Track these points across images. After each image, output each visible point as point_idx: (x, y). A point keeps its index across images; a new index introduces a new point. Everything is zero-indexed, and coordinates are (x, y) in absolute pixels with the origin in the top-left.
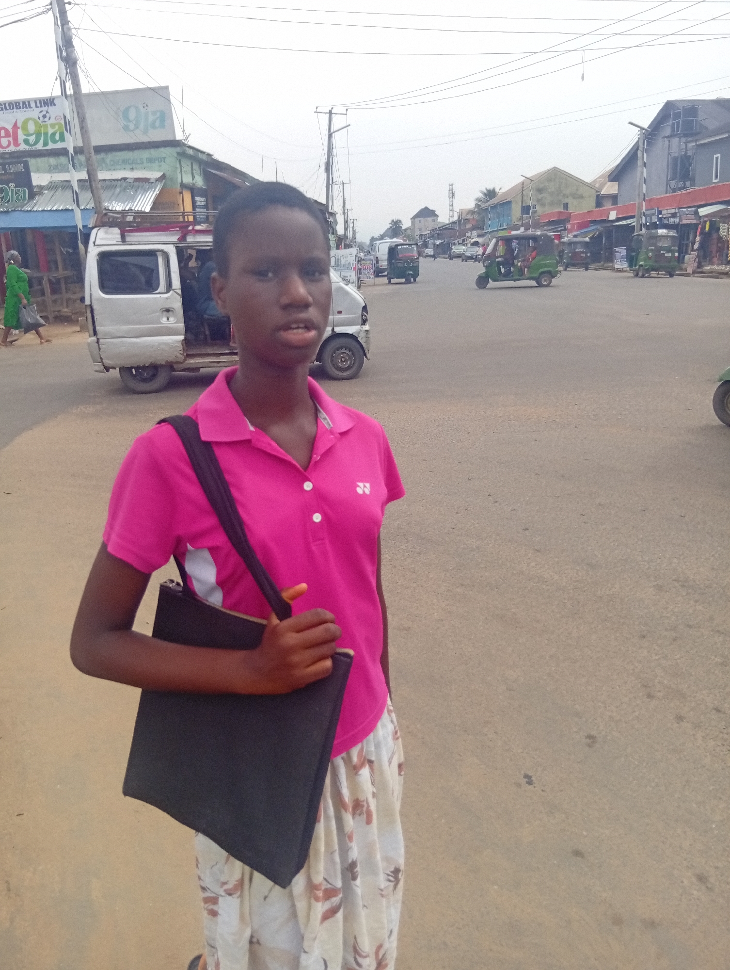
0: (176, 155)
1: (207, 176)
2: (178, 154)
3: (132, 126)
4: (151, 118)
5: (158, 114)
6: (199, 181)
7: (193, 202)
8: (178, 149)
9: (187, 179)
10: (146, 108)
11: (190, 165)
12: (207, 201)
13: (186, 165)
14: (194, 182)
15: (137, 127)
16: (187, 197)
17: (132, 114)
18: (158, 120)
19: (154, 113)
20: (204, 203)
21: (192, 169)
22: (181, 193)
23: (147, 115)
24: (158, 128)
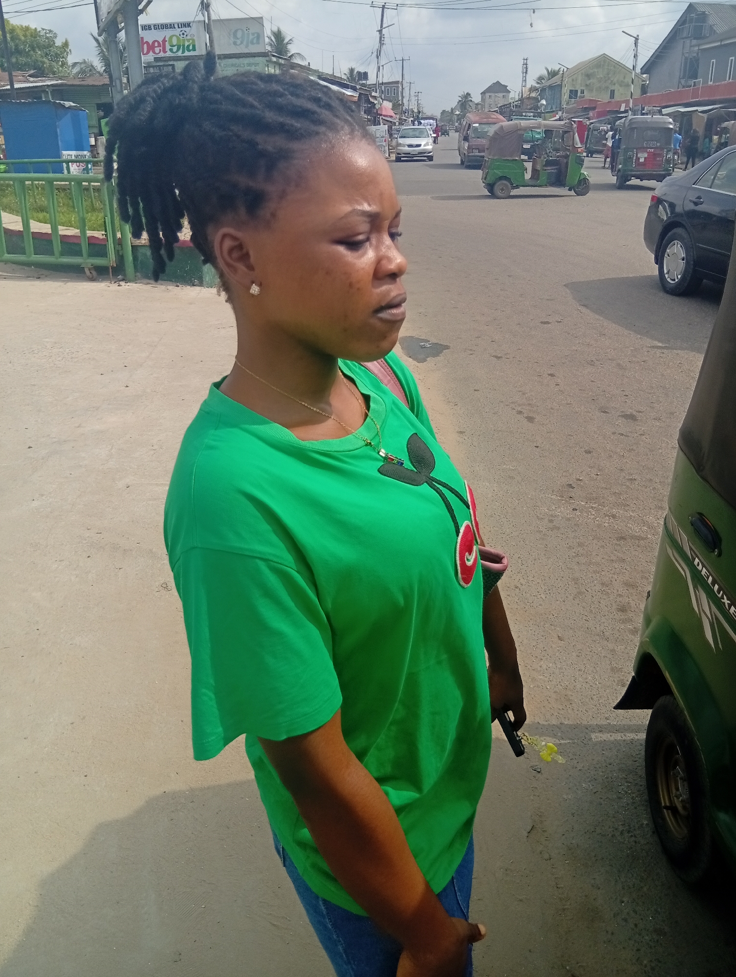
0: (265, 61)
3: (239, 42)
4: (251, 37)
5: (256, 35)
8: (267, 58)
10: (248, 30)
11: (274, 67)
13: (271, 68)
15: (242, 43)
17: (239, 34)
18: (256, 38)
19: (253, 34)
23: (248, 34)
24: (254, 44)
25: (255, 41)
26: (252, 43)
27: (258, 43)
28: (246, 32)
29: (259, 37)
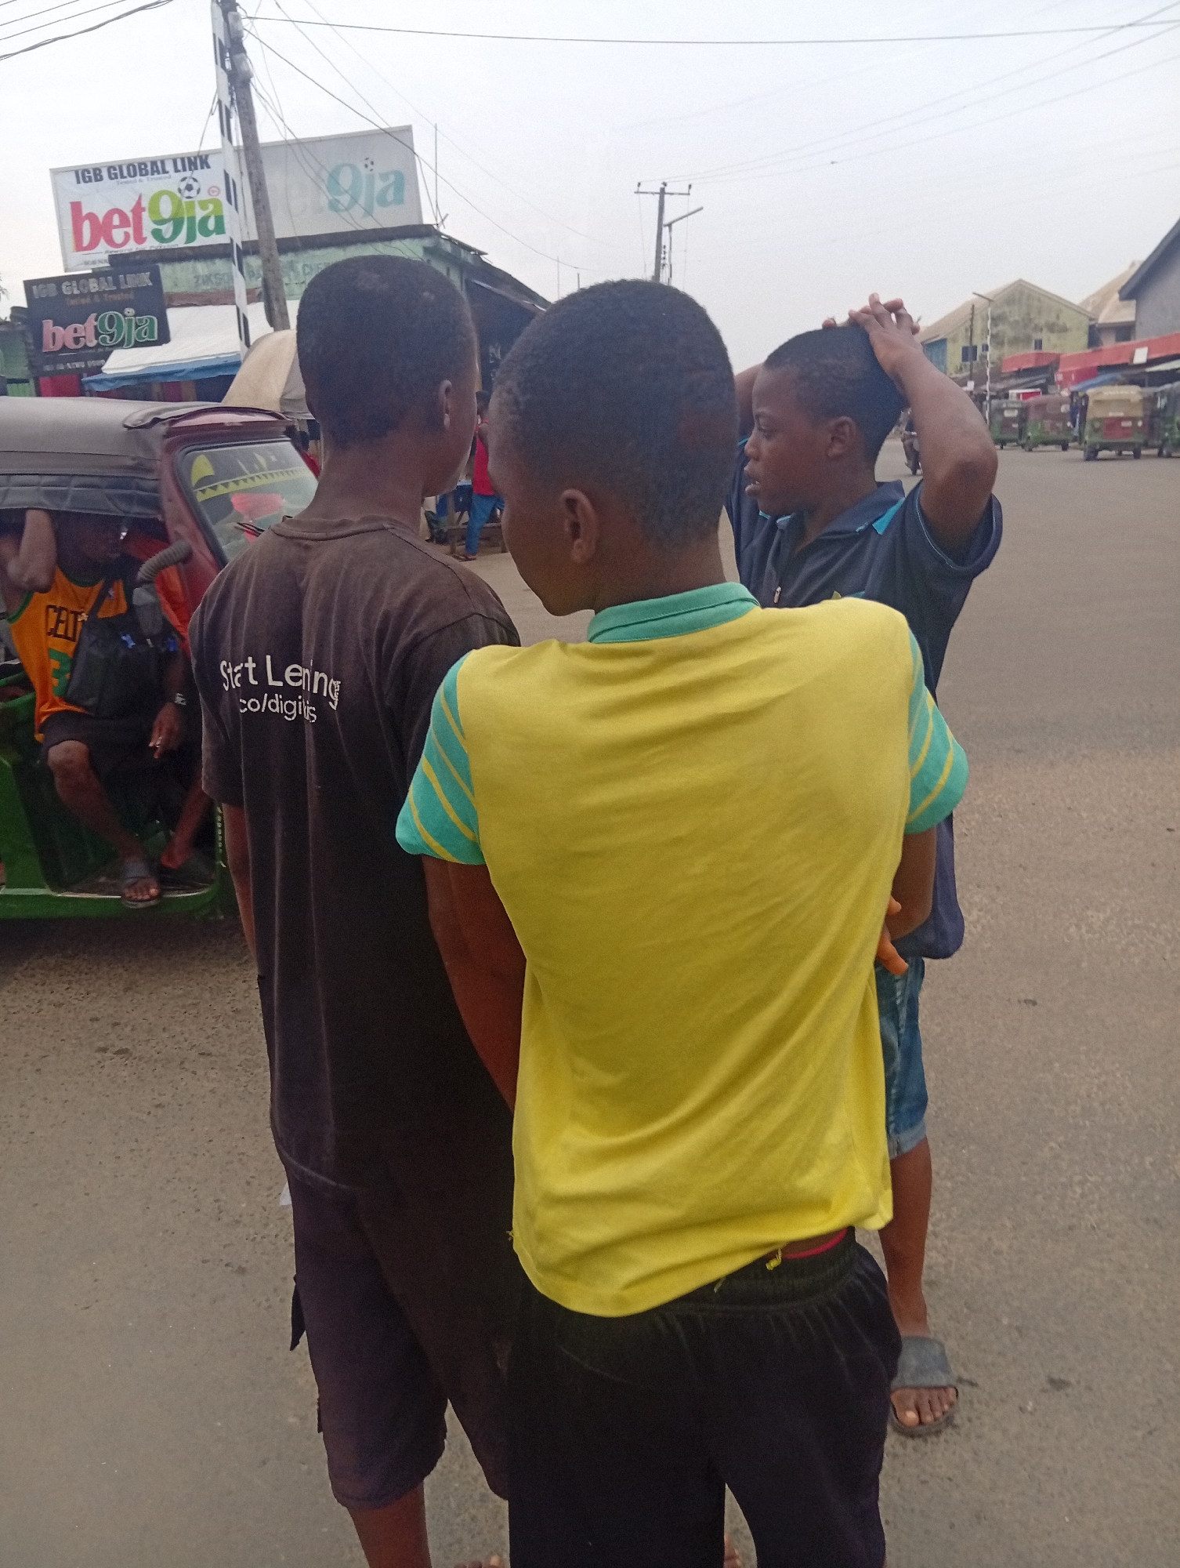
0: (421, 253)
1: (477, 293)
2: (427, 249)
8: (429, 242)
23: (371, 180)
24: (391, 203)
25: (390, 196)
26: (383, 202)
27: (399, 201)
28: (364, 172)
29: (403, 183)
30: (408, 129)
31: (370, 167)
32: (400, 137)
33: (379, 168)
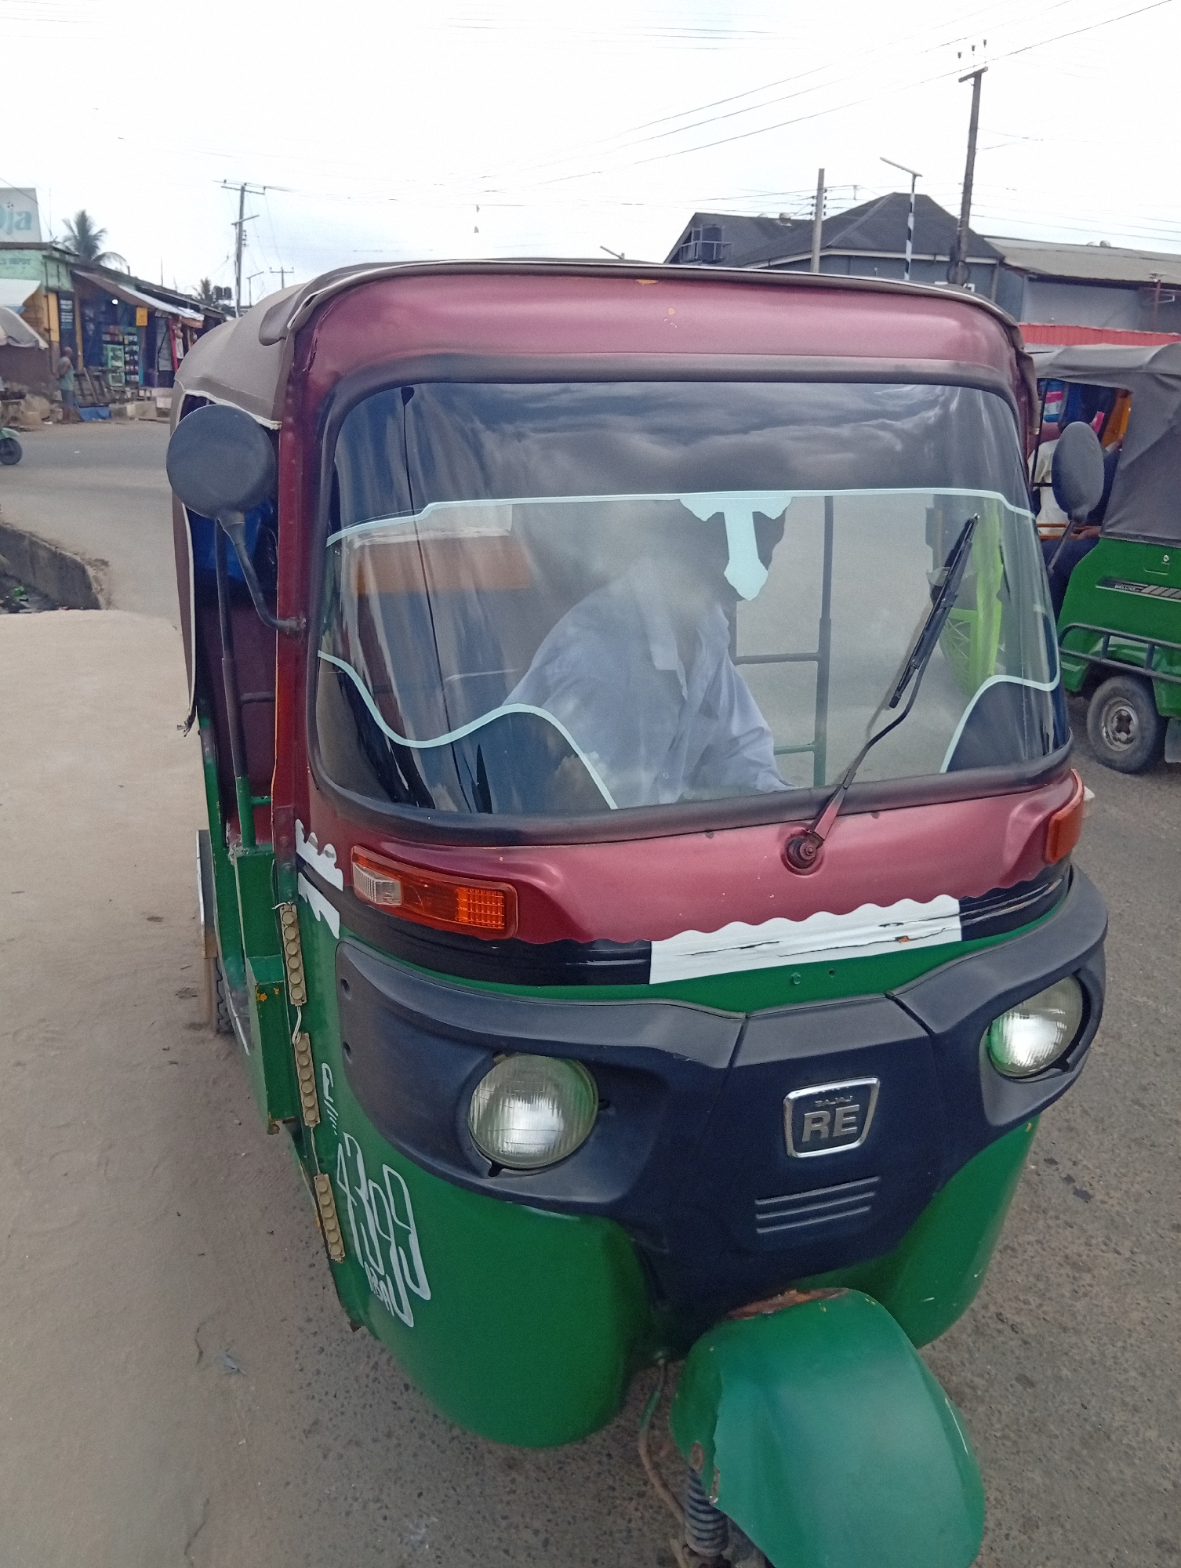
0: (41, 258)
1: (75, 278)
2: (44, 257)
4: (16, 218)
5: (24, 215)
6: (66, 284)
7: (59, 305)
8: (45, 253)
9: (53, 282)
10: (11, 208)
11: (56, 268)
12: (73, 305)
13: (52, 267)
14: (60, 284)
16: (53, 299)
18: (24, 221)
19: (19, 214)
20: (70, 307)
21: (58, 272)
22: (46, 296)
23: (11, 214)
24: (22, 229)
25: (23, 224)
26: (18, 227)
27: (28, 228)
28: (7, 210)
29: (30, 219)
30: (33, 190)
31: (11, 207)
32: (29, 194)
33: (16, 209)
